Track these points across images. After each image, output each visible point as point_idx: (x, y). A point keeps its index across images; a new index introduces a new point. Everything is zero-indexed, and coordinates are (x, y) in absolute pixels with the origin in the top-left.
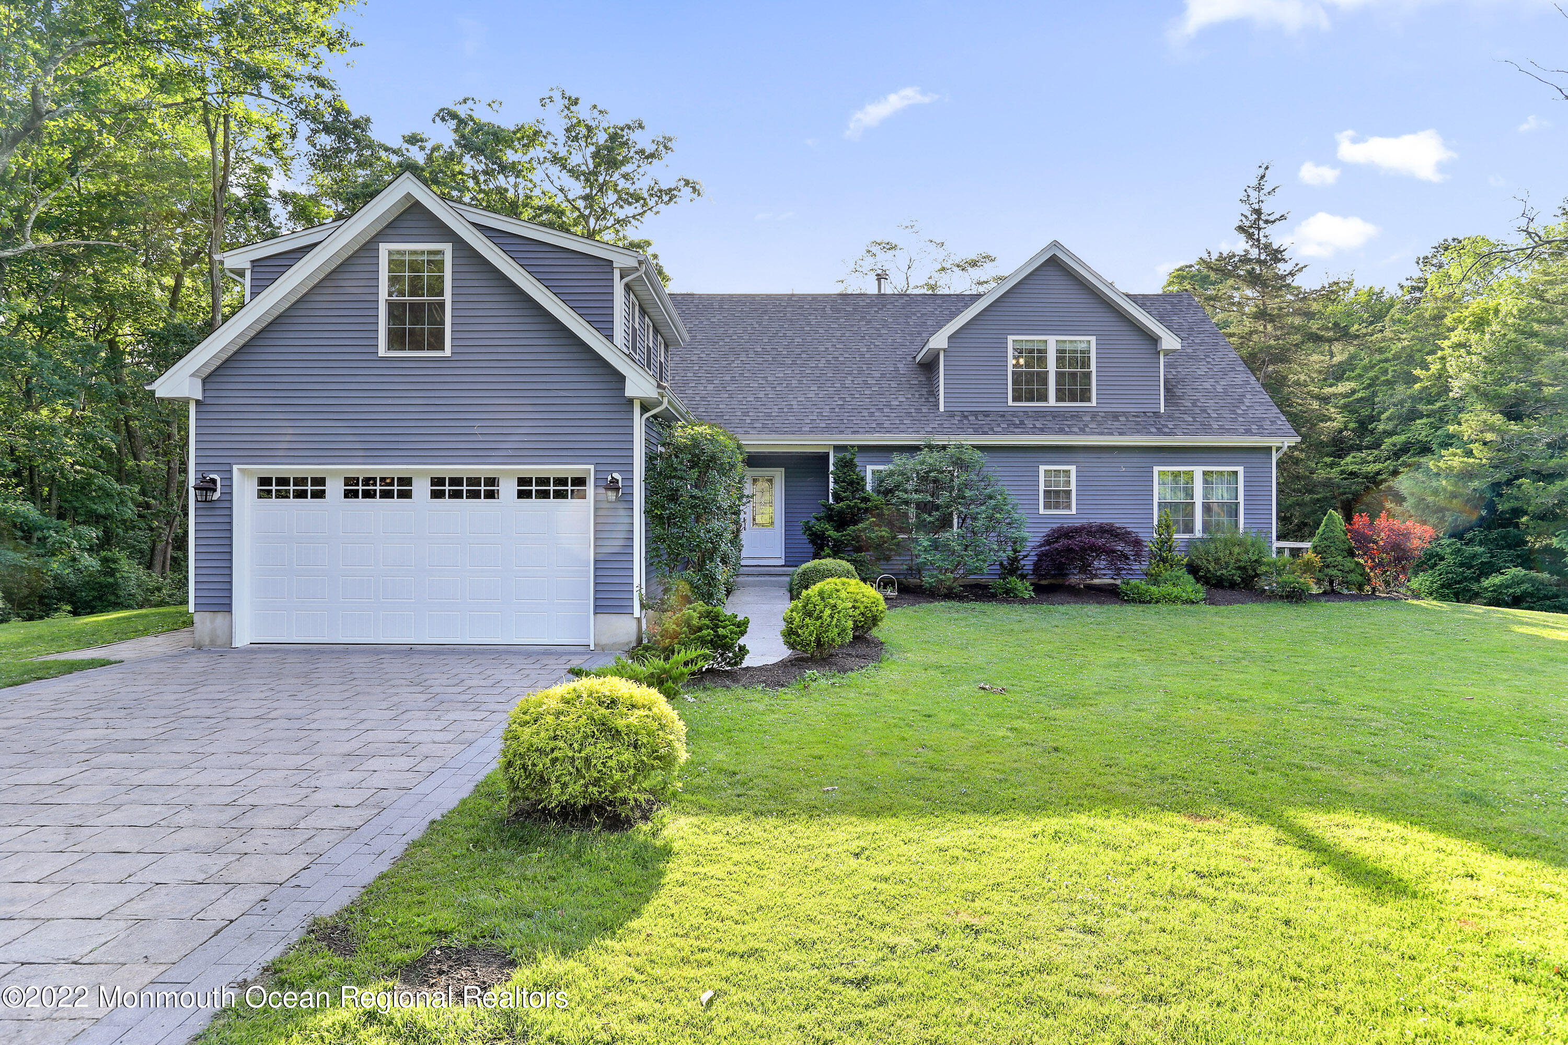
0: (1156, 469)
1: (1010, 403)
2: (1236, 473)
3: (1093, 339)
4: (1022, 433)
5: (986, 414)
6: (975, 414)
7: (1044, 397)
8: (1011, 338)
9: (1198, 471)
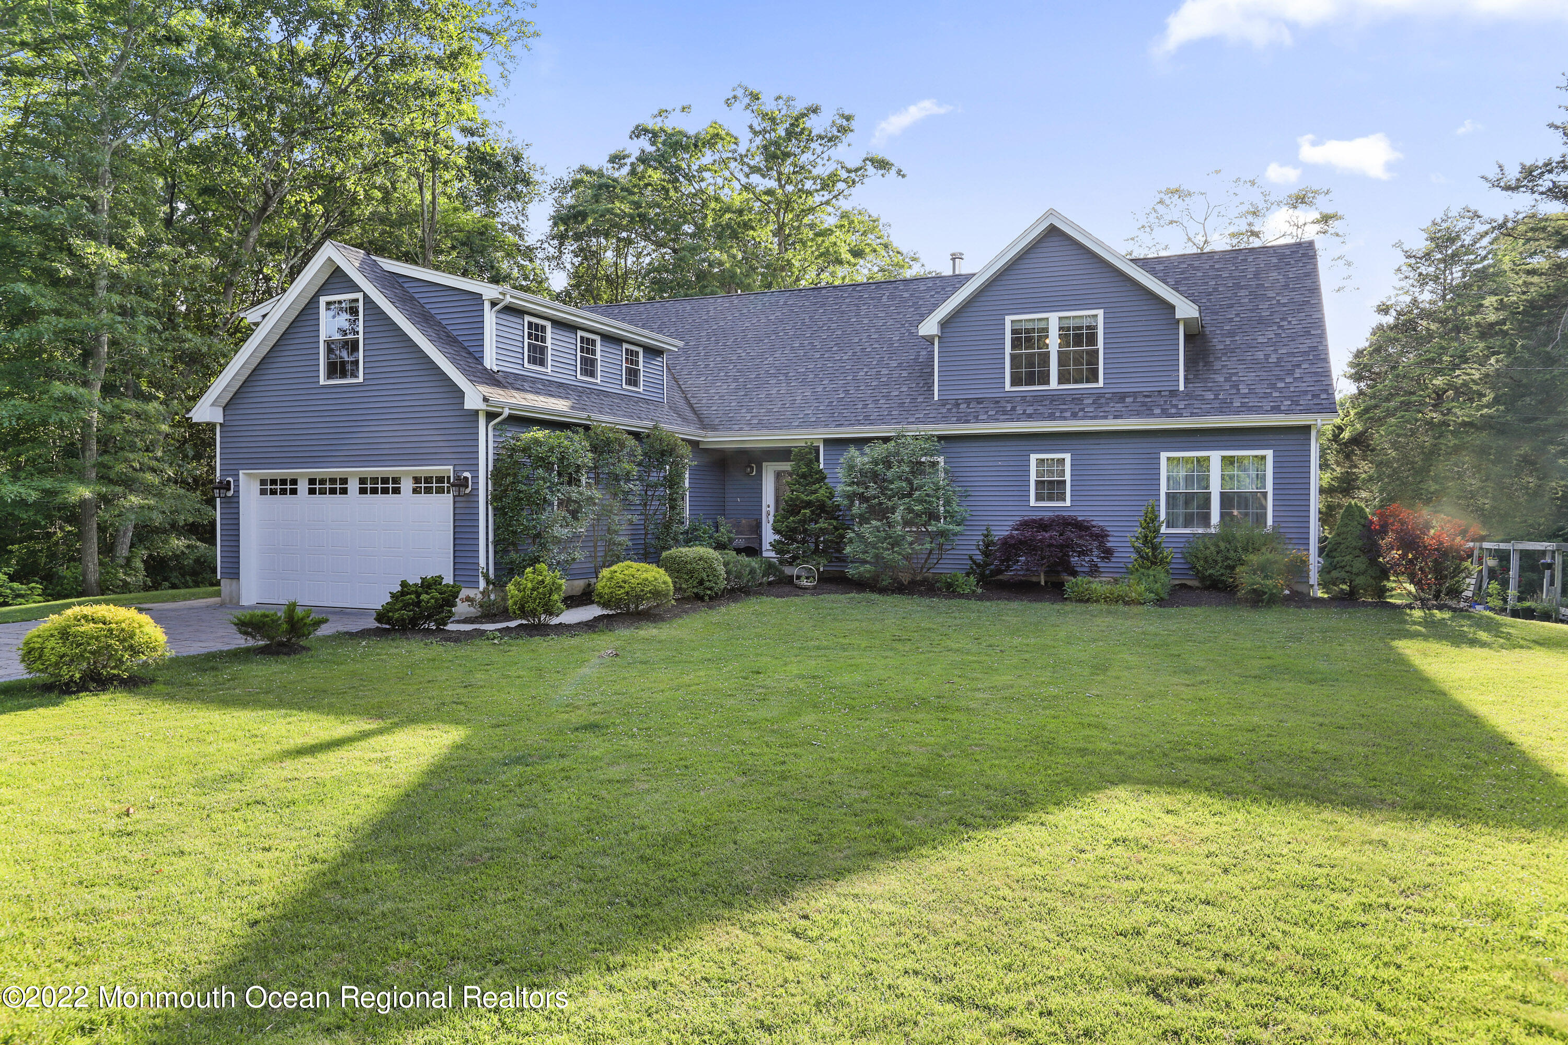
0: (1164, 456)
1: (1008, 387)
2: (1263, 458)
3: (1100, 313)
4: (1012, 420)
5: (979, 401)
6: (968, 401)
7: (1045, 380)
8: (1008, 319)
9: (1215, 457)
